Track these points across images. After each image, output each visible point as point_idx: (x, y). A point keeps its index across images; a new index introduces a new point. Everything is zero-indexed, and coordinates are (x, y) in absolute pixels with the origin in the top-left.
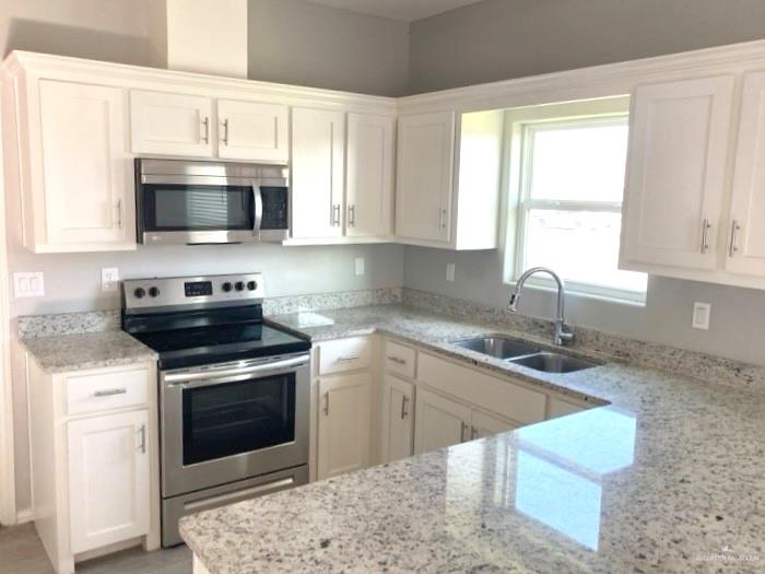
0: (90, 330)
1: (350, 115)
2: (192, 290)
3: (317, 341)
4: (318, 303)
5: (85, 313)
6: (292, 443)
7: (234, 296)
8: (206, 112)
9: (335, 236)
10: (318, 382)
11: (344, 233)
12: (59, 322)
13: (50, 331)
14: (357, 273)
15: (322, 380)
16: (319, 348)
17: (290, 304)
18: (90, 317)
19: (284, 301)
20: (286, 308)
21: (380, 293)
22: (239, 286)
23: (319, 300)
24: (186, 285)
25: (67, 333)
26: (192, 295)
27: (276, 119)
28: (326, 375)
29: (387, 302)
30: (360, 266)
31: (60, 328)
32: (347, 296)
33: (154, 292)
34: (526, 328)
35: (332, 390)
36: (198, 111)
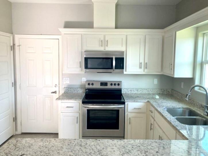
0: (79, 92)
1: (146, 36)
2: (102, 84)
3: (127, 102)
4: (140, 91)
5: (77, 88)
6: (118, 130)
7: (113, 87)
8: (102, 39)
9: (141, 71)
10: (128, 114)
11: (144, 71)
12: (72, 90)
13: (70, 91)
14: (155, 83)
15: (129, 114)
16: (128, 104)
17: (131, 91)
18: (79, 89)
19: (129, 90)
20: (130, 92)
21: (163, 90)
22: (115, 84)
23: (141, 91)
24: (101, 83)
25: (74, 92)
26: (102, 86)
27: (122, 39)
28: (130, 112)
29: (166, 93)
30: (156, 81)
31: (72, 91)
32: (150, 90)
33: (92, 84)
34: (199, 107)
35: (132, 117)
36: (100, 38)
